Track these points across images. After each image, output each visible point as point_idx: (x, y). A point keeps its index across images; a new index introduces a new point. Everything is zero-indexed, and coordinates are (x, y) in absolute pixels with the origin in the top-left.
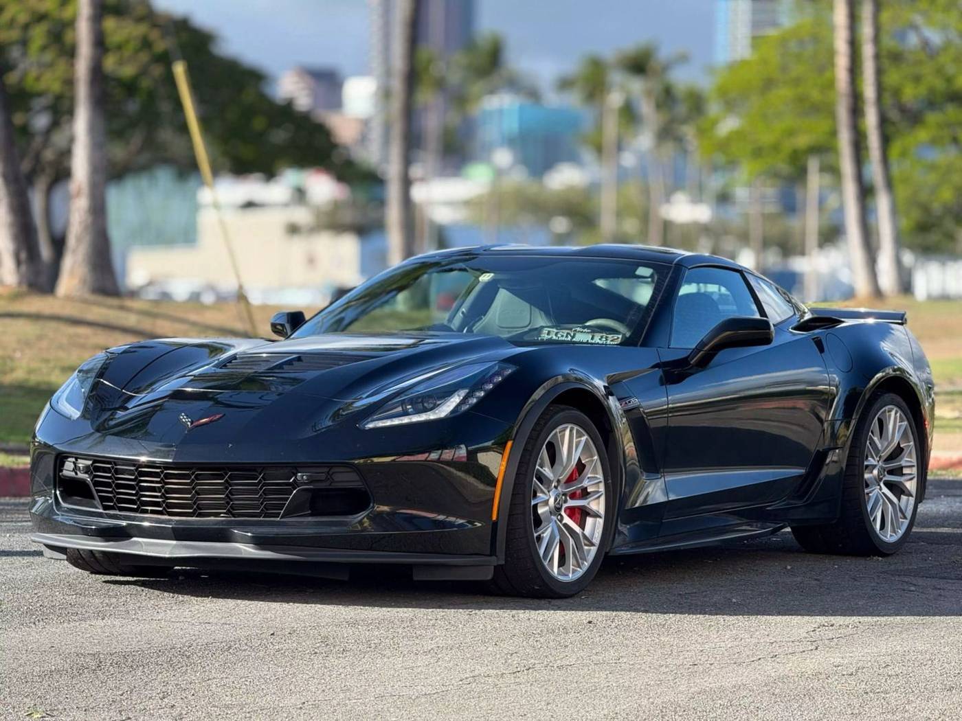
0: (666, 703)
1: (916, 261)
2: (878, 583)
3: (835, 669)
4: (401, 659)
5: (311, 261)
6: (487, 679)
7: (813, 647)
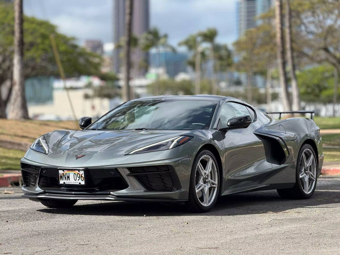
0: (223, 242)
1: (306, 104)
2: (292, 207)
3: (278, 232)
4: (136, 231)
5: (93, 108)
6: (165, 236)
7: (270, 226)
